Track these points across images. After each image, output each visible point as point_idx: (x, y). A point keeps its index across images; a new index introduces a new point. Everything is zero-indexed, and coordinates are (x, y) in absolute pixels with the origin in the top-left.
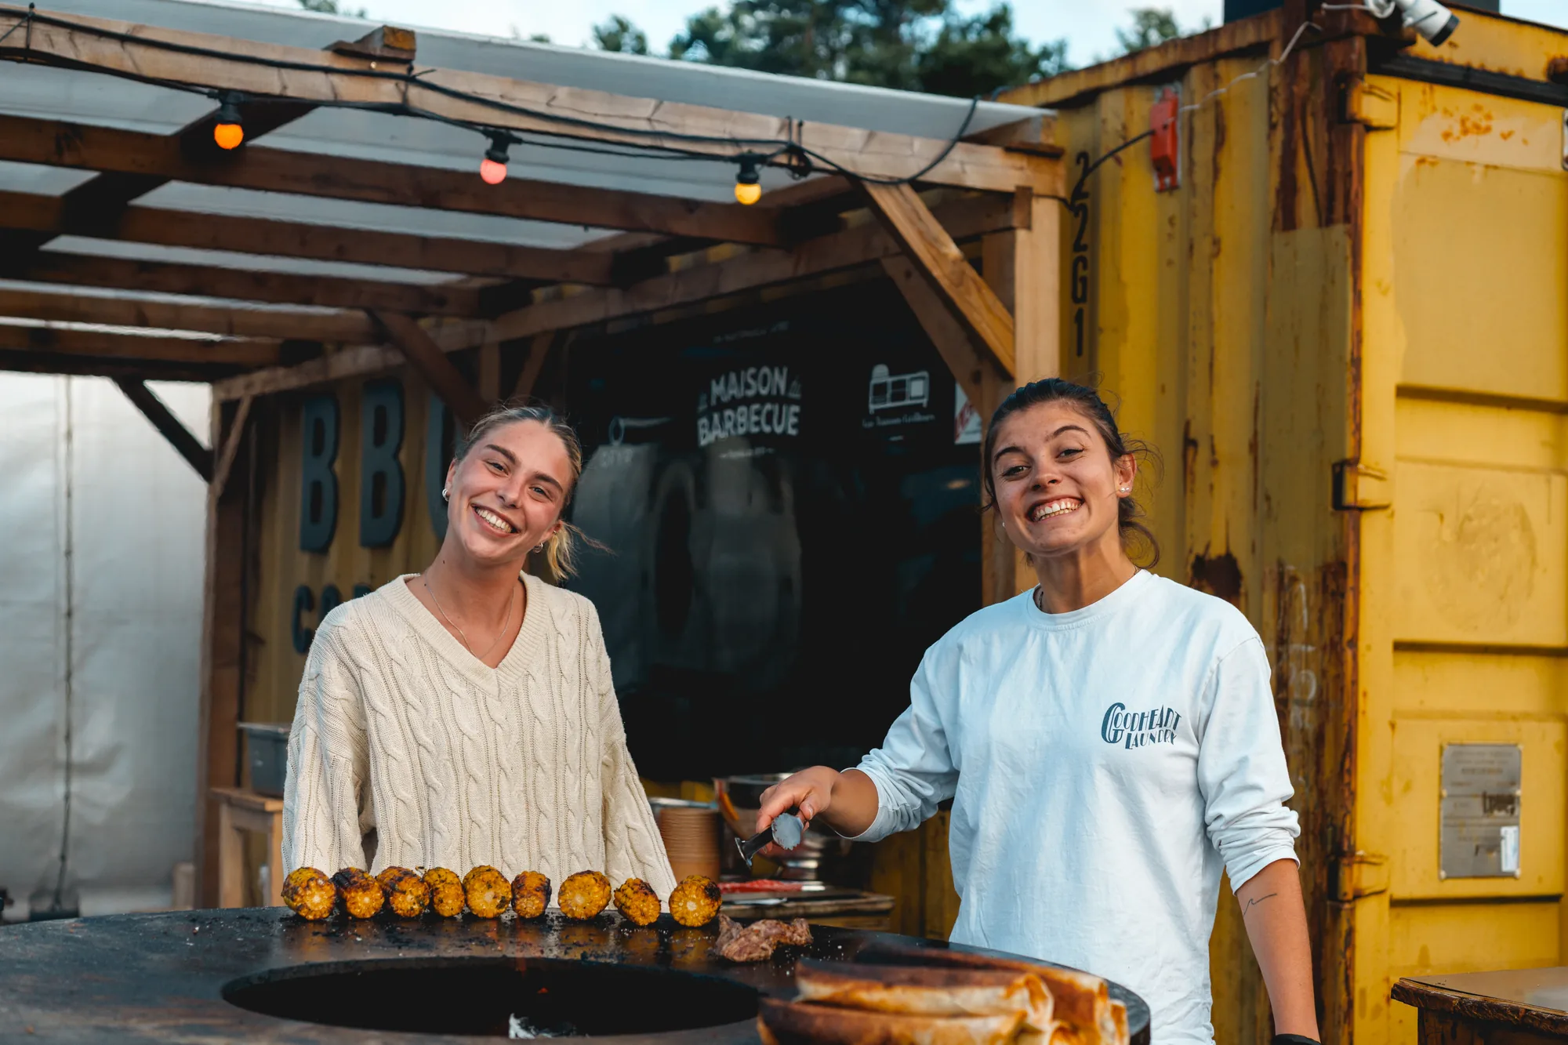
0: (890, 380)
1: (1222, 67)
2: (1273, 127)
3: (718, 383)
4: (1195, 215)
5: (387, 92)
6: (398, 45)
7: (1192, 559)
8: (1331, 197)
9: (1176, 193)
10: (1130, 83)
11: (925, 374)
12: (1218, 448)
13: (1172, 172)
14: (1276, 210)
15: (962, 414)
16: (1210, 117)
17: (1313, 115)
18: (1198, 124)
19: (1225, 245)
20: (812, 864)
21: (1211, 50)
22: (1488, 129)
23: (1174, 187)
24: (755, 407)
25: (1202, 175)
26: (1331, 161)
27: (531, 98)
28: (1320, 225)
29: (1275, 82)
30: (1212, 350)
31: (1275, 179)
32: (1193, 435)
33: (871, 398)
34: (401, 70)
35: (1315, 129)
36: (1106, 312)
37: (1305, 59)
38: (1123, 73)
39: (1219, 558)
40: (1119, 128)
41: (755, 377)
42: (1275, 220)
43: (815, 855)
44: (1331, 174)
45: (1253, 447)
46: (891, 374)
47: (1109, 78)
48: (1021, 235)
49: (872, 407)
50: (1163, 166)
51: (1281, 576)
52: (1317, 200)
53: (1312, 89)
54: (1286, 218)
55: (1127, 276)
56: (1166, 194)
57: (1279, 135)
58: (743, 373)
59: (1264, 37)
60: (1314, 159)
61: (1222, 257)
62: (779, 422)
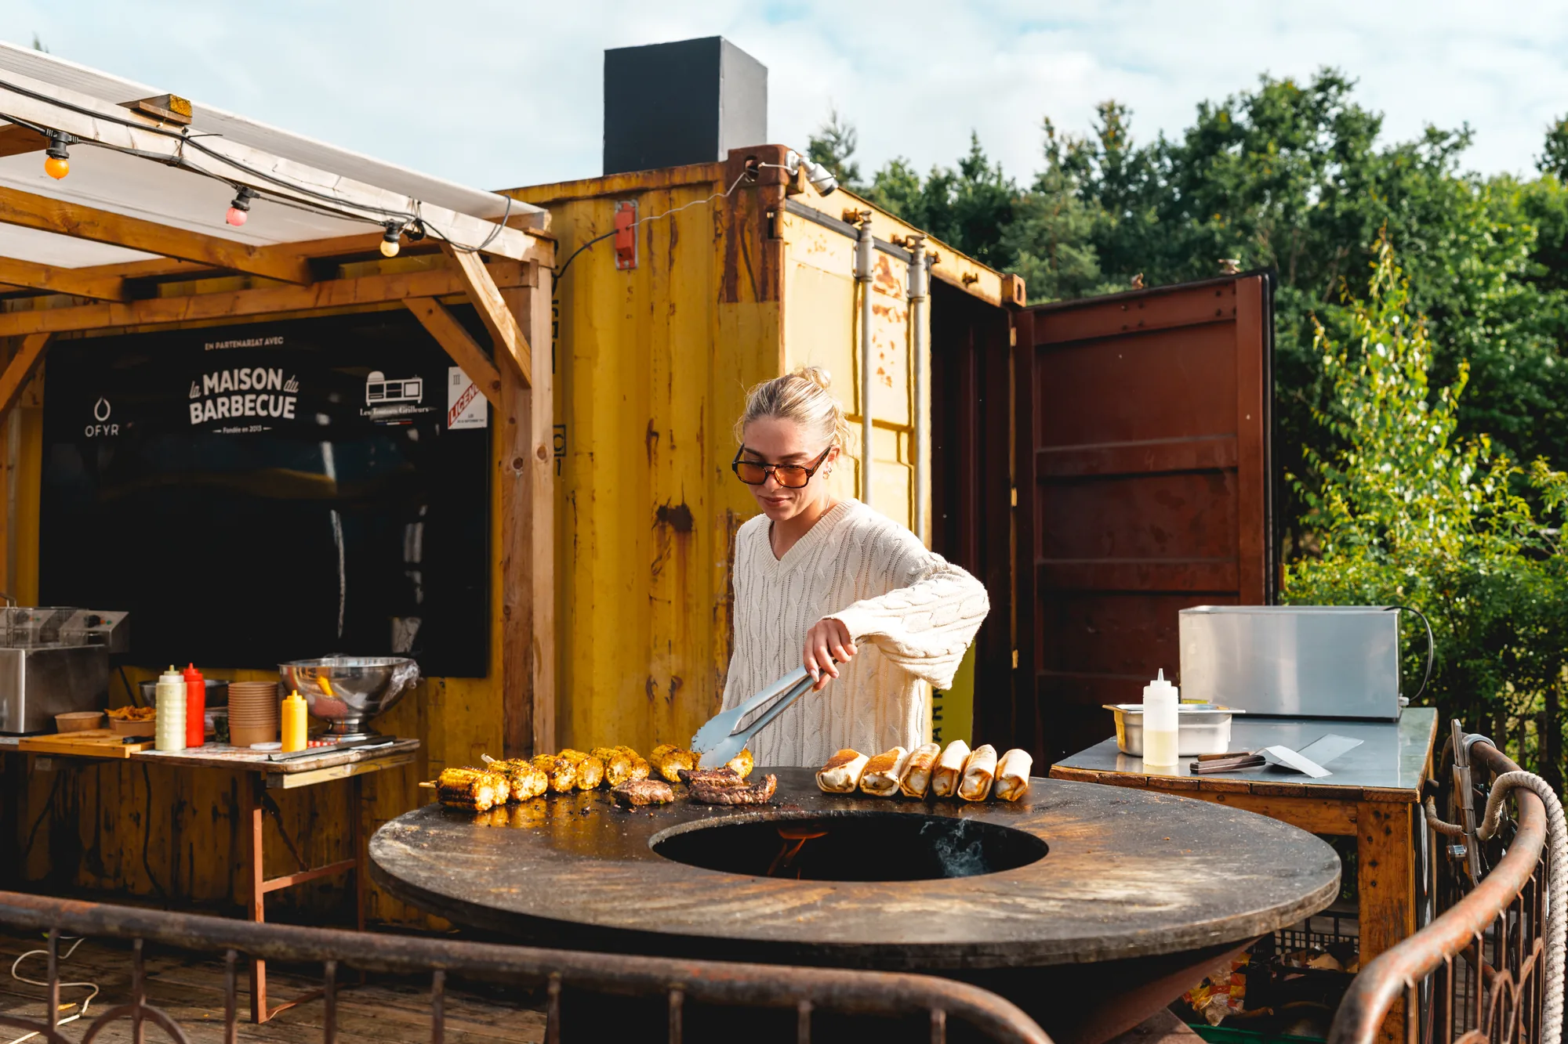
0: (385, 383)
1: (674, 194)
2: (718, 236)
3: (211, 378)
4: (654, 287)
5: (167, 147)
6: (180, 111)
7: (656, 508)
8: (765, 283)
9: (633, 272)
10: (596, 197)
11: (421, 380)
12: (675, 438)
13: (631, 257)
14: (722, 288)
15: (454, 409)
16: (667, 225)
17: (750, 231)
18: (655, 228)
19: (678, 308)
20: (356, 722)
21: (667, 183)
22: (824, 250)
23: (632, 268)
24: (248, 397)
25: (660, 261)
26: (764, 261)
27: (263, 162)
28: (757, 301)
29: (719, 207)
30: (671, 375)
31: (720, 269)
32: (655, 428)
33: (368, 394)
34: (178, 131)
35: (751, 239)
36: (580, 345)
37: (743, 196)
38: (593, 190)
39: (677, 507)
40: (590, 225)
41: (250, 376)
42: (720, 295)
43: (360, 715)
44: (764, 270)
45: (700, 438)
46: (386, 379)
47: (580, 192)
48: (533, 291)
49: (369, 402)
50: (625, 254)
51: (730, 519)
52: (753, 284)
53: (749, 213)
54: (730, 293)
55: (597, 323)
56: (625, 273)
57: (723, 242)
58: (236, 372)
59: (710, 178)
60: (750, 258)
61: (677, 315)
62: (276, 408)
